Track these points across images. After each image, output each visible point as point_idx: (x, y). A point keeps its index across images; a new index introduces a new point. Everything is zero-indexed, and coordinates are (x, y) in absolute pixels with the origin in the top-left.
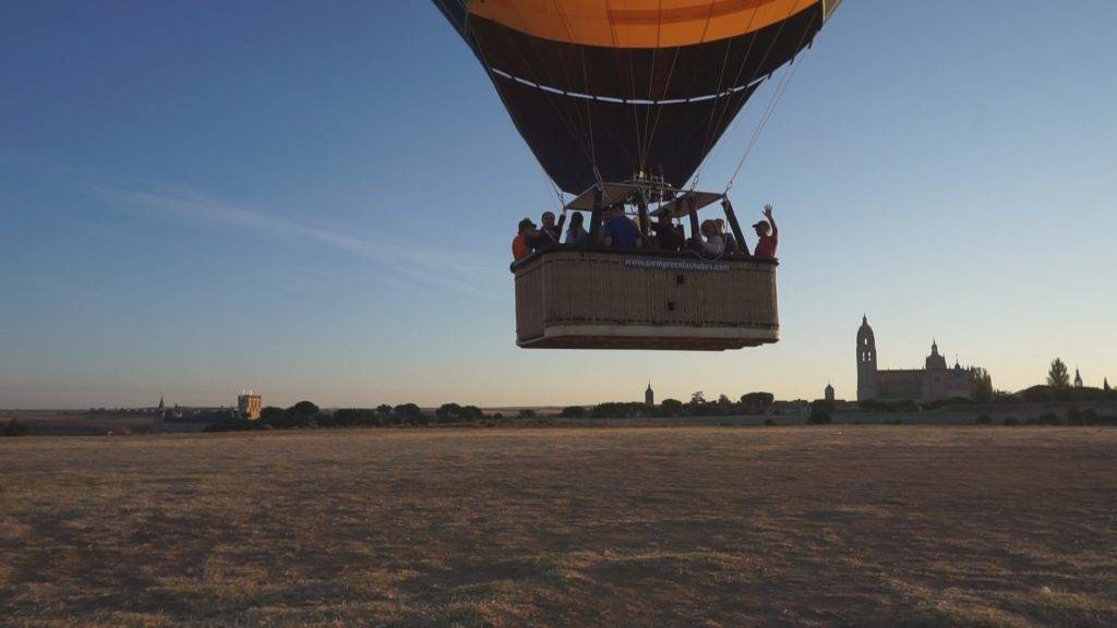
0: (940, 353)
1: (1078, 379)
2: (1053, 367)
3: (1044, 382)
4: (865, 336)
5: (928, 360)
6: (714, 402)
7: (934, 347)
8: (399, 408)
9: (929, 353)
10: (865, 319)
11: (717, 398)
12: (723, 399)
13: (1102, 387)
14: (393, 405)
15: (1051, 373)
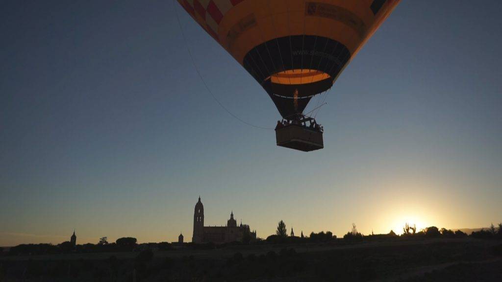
0: (234, 219)
1: (292, 233)
2: (279, 225)
3: (275, 233)
4: (199, 209)
5: (229, 222)
7: (232, 215)
9: (229, 218)
10: (199, 199)
13: (300, 236)
15: (278, 229)
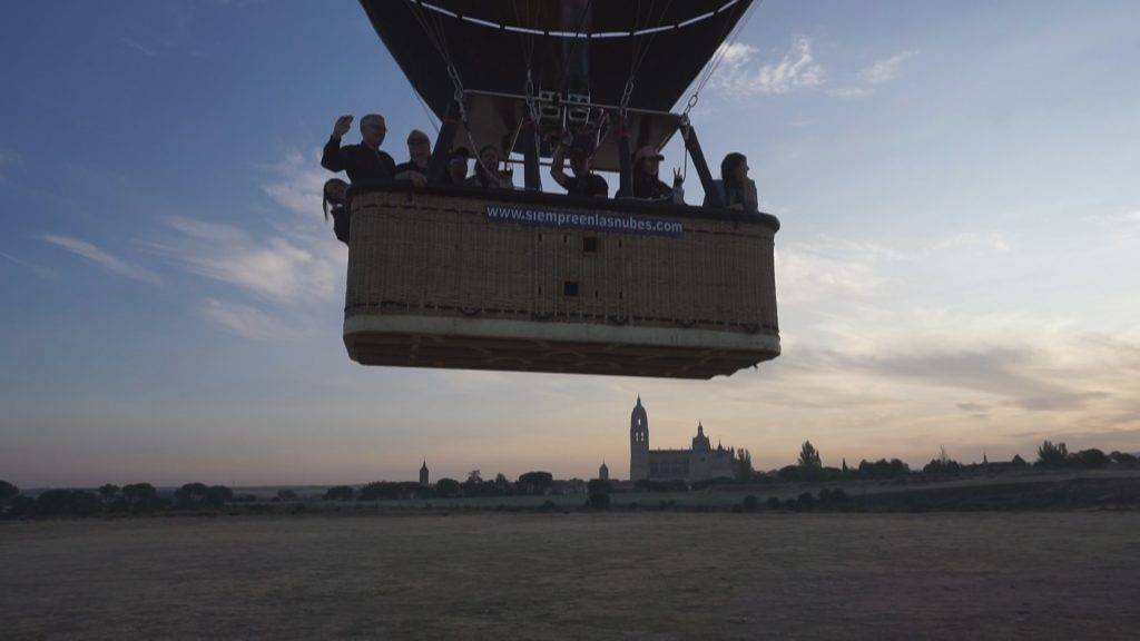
0: (706, 435)
2: (804, 448)
3: (796, 463)
4: (639, 418)
5: (695, 441)
6: (492, 481)
7: (700, 429)
8: (129, 488)
9: (696, 434)
10: (639, 400)
11: (494, 477)
12: (501, 478)
13: (841, 467)
14: (121, 485)
15: (802, 455)
